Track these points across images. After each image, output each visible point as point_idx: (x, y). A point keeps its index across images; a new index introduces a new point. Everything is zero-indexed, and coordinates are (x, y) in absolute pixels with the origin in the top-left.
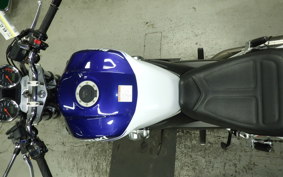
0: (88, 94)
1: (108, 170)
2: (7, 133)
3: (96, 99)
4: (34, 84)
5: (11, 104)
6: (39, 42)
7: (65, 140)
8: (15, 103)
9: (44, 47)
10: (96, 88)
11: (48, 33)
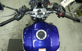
0: (41, 35)
1: (13, 38)
2: (24, 5)
3: (39, 39)
4: (44, 13)
5: (35, 6)
6: (61, 15)
7: (24, 22)
8: (36, 7)
9: (59, 16)
10: (44, 38)
11: (65, 17)
